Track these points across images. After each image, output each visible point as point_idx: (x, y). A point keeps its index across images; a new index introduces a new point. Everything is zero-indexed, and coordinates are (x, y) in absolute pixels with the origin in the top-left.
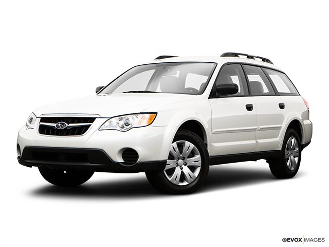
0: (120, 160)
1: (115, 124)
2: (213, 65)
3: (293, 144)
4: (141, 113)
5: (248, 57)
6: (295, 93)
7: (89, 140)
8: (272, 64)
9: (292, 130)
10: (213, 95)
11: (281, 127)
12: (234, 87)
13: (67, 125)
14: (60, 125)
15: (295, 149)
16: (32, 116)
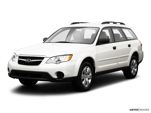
0: (56, 77)
1: (53, 60)
2: (98, 29)
3: (134, 63)
4: (65, 55)
5: (114, 23)
6: (136, 38)
7: (41, 68)
8: (125, 25)
9: (134, 56)
10: (98, 44)
11: (129, 56)
12: (107, 40)
13: (31, 60)
14: (28, 60)
15: (135, 65)
16: (15, 55)
